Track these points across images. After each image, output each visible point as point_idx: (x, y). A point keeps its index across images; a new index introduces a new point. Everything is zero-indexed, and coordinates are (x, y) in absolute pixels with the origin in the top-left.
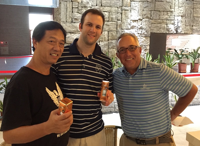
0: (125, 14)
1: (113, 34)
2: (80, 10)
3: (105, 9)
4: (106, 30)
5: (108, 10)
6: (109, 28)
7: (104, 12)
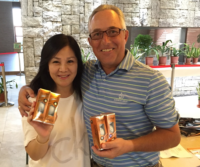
0: (88, 7)
1: (76, 27)
2: (41, 3)
3: (67, 2)
4: (68, 24)
5: (70, 3)
6: (72, 22)
7: (65, 5)
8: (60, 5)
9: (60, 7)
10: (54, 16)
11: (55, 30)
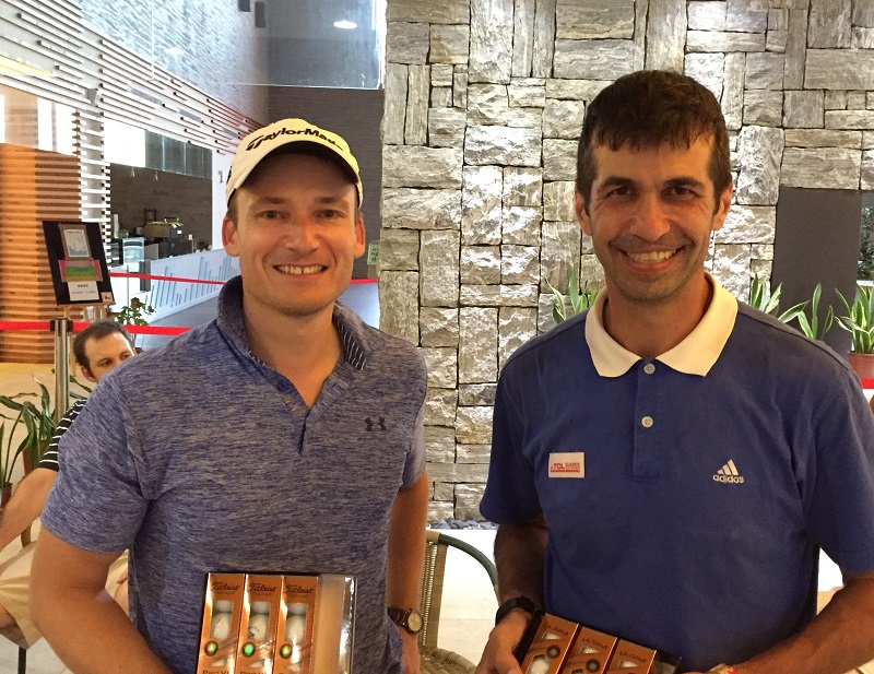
2: (460, 95)
3: (569, 88)
5: (579, 91)
7: (561, 100)
8: (540, 102)
9: (536, 107)
10: (512, 144)
11: (511, 199)
